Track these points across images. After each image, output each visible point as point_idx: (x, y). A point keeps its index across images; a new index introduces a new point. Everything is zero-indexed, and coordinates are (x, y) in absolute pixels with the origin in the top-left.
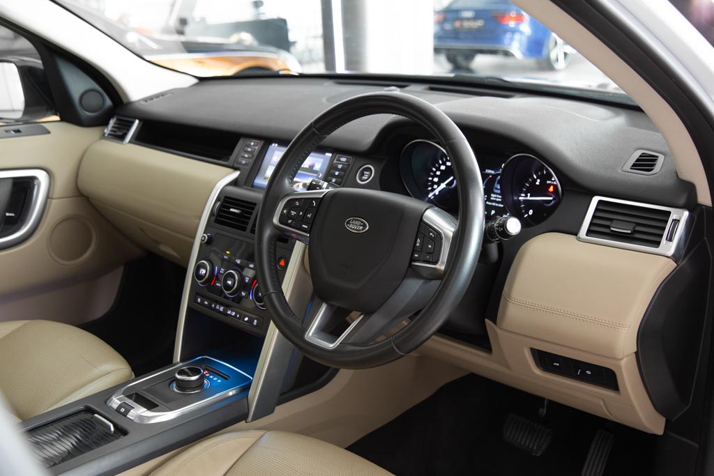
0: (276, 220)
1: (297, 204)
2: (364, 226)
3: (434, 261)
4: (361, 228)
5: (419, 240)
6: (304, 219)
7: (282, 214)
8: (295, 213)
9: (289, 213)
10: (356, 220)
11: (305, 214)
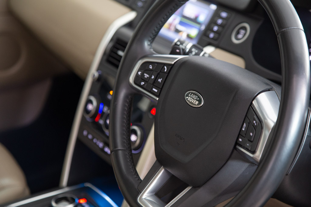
0: (131, 79)
1: (151, 67)
2: (200, 101)
3: (252, 150)
4: (197, 103)
5: (245, 125)
6: (155, 83)
7: (137, 75)
8: (148, 76)
9: (142, 75)
10: (194, 94)
11: (156, 78)
